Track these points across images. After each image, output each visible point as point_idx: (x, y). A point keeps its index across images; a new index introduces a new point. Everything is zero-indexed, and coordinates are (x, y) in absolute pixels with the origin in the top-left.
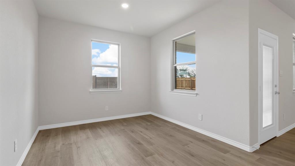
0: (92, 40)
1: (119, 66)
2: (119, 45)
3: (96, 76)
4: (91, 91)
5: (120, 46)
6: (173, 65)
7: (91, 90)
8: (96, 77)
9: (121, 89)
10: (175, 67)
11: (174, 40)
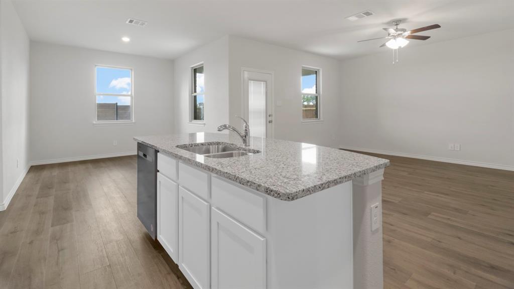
0: (96, 66)
1: (132, 94)
2: (131, 70)
3: (117, 103)
4: (94, 122)
5: (133, 73)
6: (192, 93)
7: (96, 121)
8: (117, 106)
9: (133, 121)
10: (195, 97)
11: (192, 68)
